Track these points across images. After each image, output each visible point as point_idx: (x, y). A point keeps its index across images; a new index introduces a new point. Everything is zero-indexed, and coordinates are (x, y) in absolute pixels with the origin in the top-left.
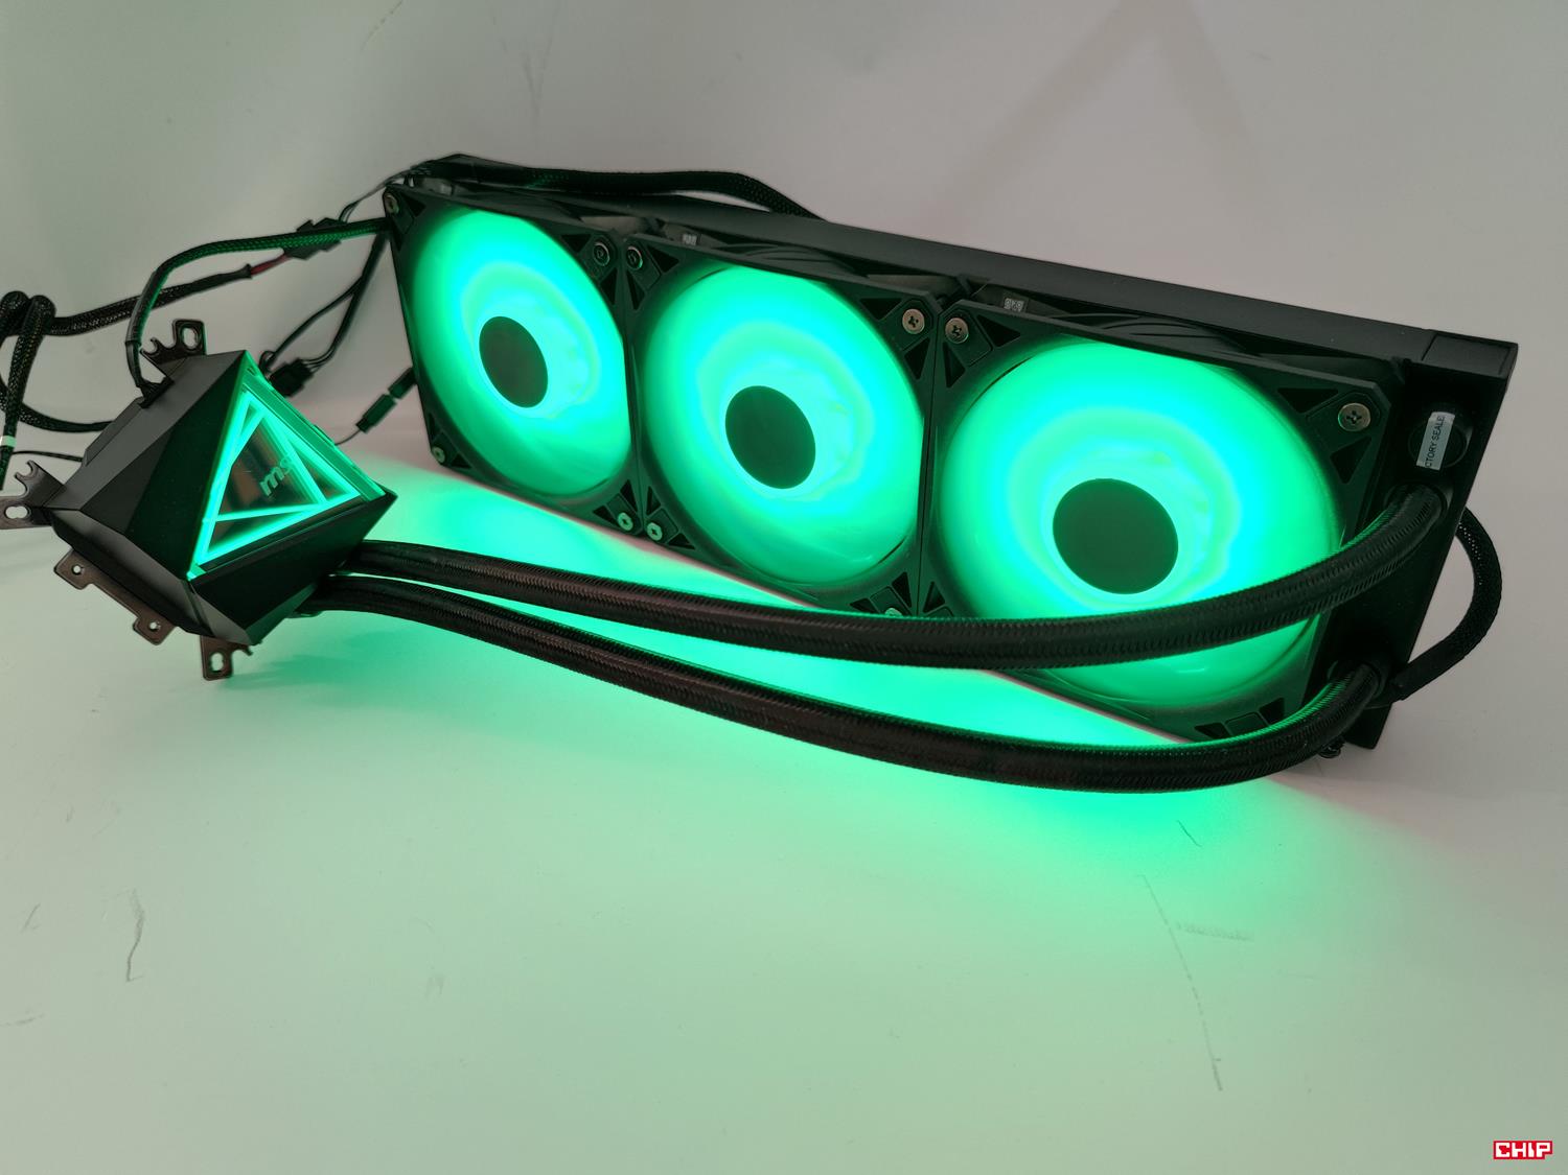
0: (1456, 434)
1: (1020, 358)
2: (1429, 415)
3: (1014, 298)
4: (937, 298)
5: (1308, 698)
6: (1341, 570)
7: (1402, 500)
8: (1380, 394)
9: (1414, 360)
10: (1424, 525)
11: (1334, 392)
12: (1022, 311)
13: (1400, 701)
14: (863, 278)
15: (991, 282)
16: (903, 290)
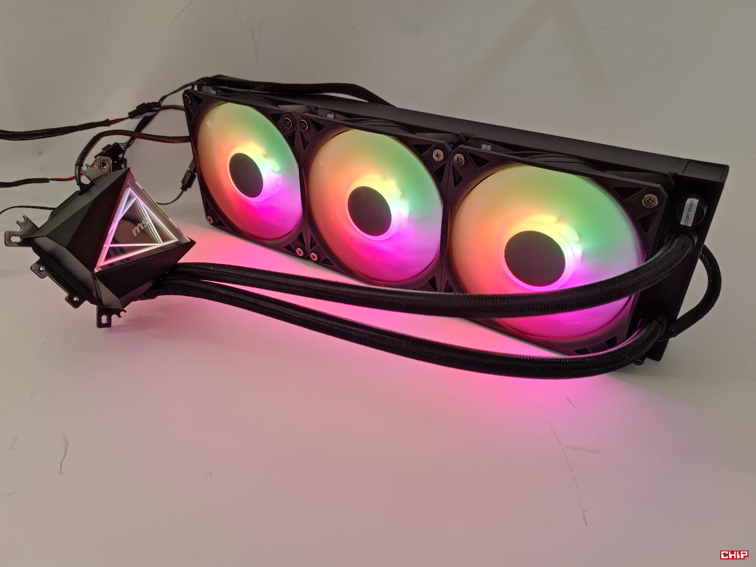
0: (699, 208)
1: (489, 173)
2: (686, 200)
3: (486, 144)
4: (449, 144)
5: (628, 336)
6: (644, 274)
7: (673, 241)
8: (663, 190)
9: (679, 174)
10: (684, 253)
11: (640, 189)
12: (490, 150)
13: (672, 338)
14: (414, 135)
15: (475, 136)
16: (433, 140)
